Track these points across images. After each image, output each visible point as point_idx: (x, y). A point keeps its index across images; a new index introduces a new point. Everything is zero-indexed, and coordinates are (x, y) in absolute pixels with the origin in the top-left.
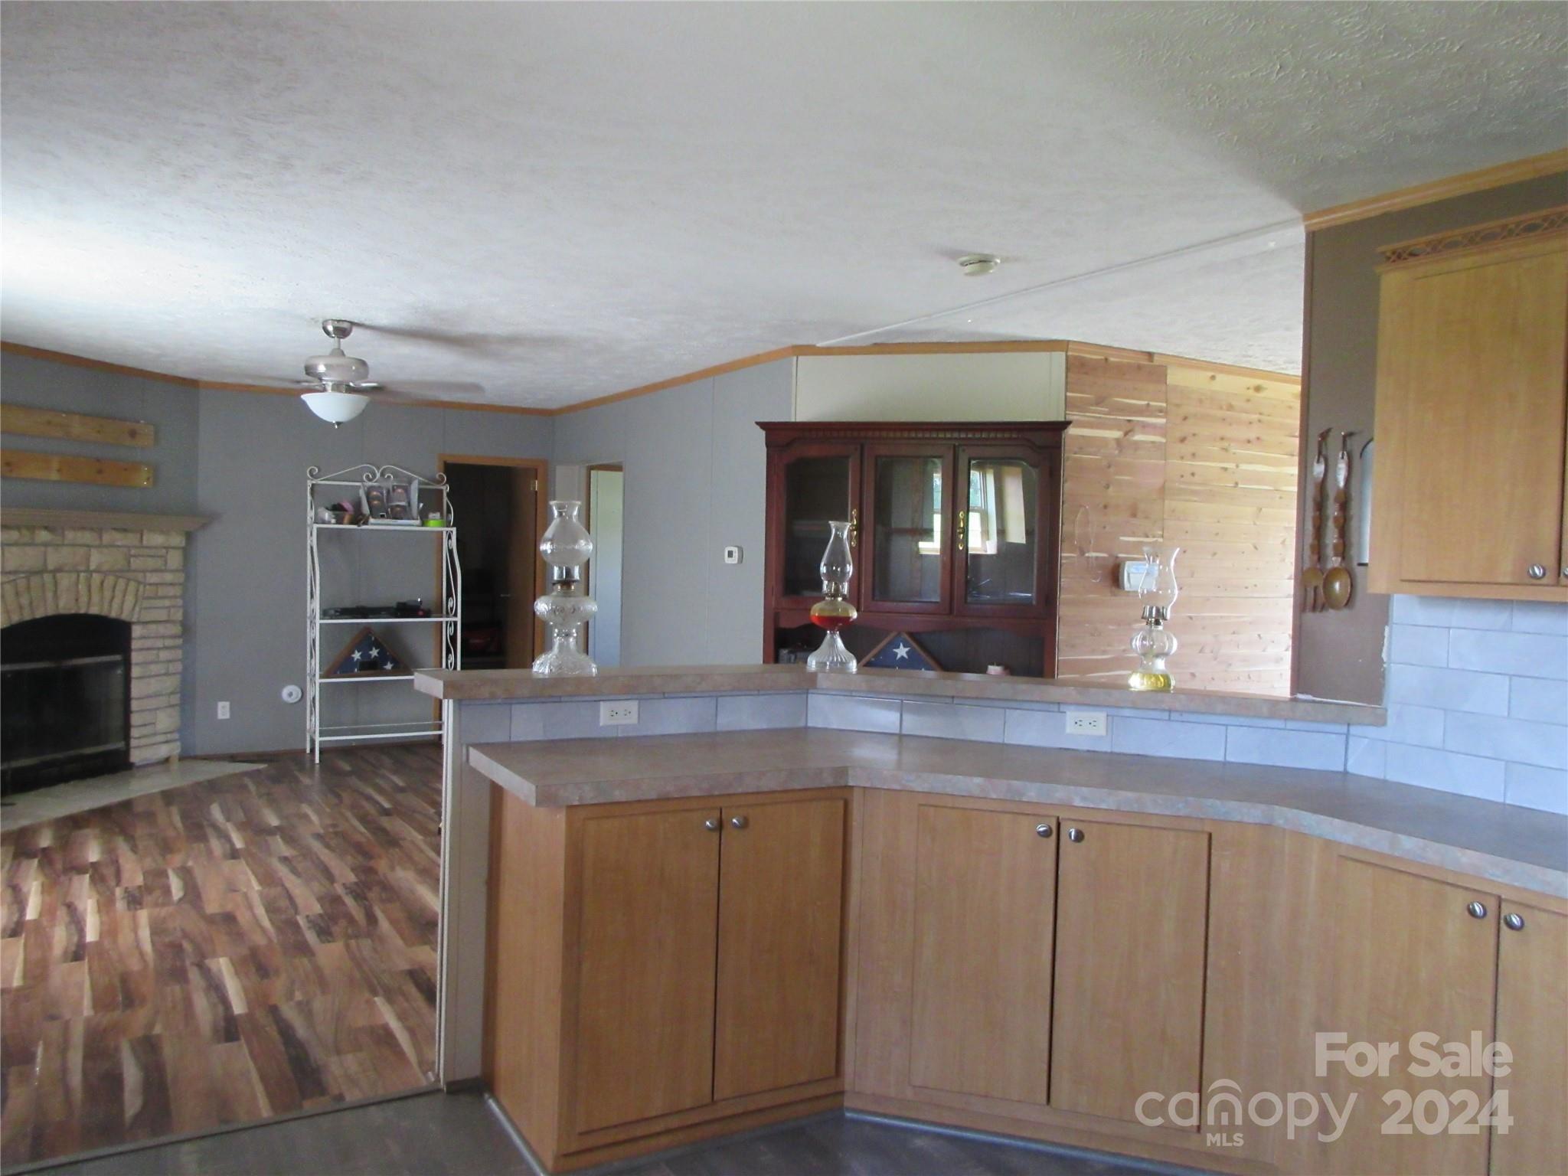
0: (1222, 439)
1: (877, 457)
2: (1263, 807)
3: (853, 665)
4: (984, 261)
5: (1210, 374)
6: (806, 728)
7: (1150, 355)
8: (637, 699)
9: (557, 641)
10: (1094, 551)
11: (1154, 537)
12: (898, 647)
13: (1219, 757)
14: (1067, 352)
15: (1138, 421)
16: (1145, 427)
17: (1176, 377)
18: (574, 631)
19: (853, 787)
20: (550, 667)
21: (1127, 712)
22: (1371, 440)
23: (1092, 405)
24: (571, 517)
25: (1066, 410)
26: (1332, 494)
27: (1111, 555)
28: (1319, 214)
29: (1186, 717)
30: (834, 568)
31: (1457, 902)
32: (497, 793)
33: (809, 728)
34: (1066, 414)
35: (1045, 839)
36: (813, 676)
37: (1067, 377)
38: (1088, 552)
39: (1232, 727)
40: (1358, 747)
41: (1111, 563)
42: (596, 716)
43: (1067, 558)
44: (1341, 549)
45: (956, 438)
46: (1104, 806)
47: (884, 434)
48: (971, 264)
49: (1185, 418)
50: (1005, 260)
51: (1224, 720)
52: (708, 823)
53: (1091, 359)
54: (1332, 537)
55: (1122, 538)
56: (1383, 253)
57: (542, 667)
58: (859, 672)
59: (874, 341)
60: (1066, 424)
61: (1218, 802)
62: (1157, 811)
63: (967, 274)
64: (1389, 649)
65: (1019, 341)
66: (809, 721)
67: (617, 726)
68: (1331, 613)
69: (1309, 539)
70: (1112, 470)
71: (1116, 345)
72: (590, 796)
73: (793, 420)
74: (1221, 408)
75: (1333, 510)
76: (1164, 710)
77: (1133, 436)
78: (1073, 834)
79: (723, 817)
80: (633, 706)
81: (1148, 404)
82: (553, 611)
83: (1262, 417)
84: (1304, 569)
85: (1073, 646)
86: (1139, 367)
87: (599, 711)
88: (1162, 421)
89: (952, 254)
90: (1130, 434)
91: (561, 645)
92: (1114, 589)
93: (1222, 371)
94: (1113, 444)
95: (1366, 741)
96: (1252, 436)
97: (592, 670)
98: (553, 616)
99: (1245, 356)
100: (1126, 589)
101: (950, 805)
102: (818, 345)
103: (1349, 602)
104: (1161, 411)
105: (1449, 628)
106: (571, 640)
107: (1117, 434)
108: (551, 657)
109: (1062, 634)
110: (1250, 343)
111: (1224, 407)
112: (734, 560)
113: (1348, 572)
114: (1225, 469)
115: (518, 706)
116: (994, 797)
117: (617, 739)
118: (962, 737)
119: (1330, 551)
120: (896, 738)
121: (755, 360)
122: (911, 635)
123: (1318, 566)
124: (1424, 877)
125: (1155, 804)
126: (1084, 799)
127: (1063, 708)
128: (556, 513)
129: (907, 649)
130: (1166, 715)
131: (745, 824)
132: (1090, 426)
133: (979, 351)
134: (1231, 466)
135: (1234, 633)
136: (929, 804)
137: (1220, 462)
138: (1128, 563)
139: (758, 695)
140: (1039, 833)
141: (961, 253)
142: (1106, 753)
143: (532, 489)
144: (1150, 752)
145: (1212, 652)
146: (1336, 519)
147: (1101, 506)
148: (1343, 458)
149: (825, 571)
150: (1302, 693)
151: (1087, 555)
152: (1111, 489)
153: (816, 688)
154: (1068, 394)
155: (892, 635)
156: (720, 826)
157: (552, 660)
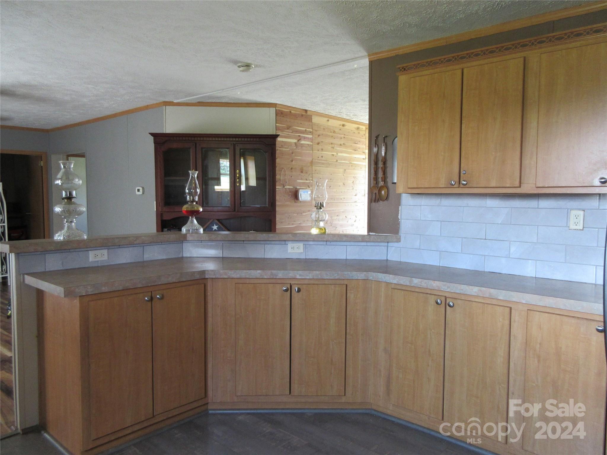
0: (332, 144)
1: (202, 148)
2: (365, 273)
3: (201, 230)
4: (248, 66)
5: (327, 119)
6: (182, 257)
7: (306, 111)
8: (107, 249)
9: (66, 225)
10: (288, 186)
11: (309, 180)
12: (214, 226)
13: (344, 257)
14: (276, 108)
15: (302, 136)
16: (305, 138)
17: (316, 120)
18: (74, 220)
19: (207, 278)
20: (63, 236)
21: (311, 243)
22: (397, 137)
23: (286, 129)
24: (70, 168)
25: (276, 131)
26: (380, 159)
27: (294, 187)
28: (373, 54)
29: (332, 243)
30: (192, 190)
31: (432, 300)
32: (40, 293)
33: (184, 257)
34: (276, 133)
35: (286, 293)
36: (185, 236)
37: (276, 118)
38: (286, 186)
39: (348, 246)
40: (391, 250)
41: (294, 190)
42: (88, 258)
43: (278, 188)
44: (384, 179)
45: (234, 141)
46: (308, 278)
47: (205, 139)
48: (242, 67)
49: (319, 136)
50: (256, 66)
51: (345, 243)
52: (146, 298)
53: (284, 111)
54: (380, 174)
55: (298, 181)
56: (399, 68)
57: (59, 237)
58: (204, 233)
59: (199, 101)
60: (277, 136)
61: (349, 273)
62: (328, 278)
63: (241, 71)
64: (401, 215)
65: (258, 103)
66: (184, 254)
67: (98, 261)
68: (381, 203)
69: (373, 176)
70: (293, 154)
71: (294, 106)
72: (90, 291)
73: (165, 132)
74: (331, 132)
75: (380, 165)
76: (324, 241)
77: (301, 141)
78: (297, 289)
79: (153, 295)
80: (105, 252)
81: (306, 130)
82: (63, 211)
83: (346, 136)
84: (371, 187)
85: (282, 222)
86: (302, 115)
87: (89, 254)
88: (310, 136)
89: (235, 62)
90: (300, 141)
91: (68, 227)
92: (296, 200)
93: (331, 118)
94: (294, 145)
95: (394, 248)
96: (342, 143)
97: (84, 237)
98: (64, 213)
99: (339, 112)
100: (300, 200)
101: (248, 283)
102: (174, 102)
103: (387, 198)
104: (310, 133)
105: (421, 206)
106: (73, 224)
107: (295, 141)
108: (64, 232)
109: (278, 217)
110: (342, 107)
111: (332, 132)
112: (141, 193)
113: (386, 186)
114: (333, 155)
115: (48, 255)
116: (266, 277)
117: (98, 267)
118: (248, 257)
119: (380, 180)
120: (222, 259)
121: (147, 107)
122: (218, 220)
123: (376, 186)
124: (421, 293)
125: (326, 275)
126: (300, 275)
127: (287, 242)
128: (62, 166)
129: (217, 226)
130: (325, 243)
131: (162, 298)
132: (285, 137)
133: (242, 107)
134: (335, 154)
135: (337, 216)
136: (240, 282)
137: (331, 152)
138: (300, 190)
139: (162, 244)
140: (284, 290)
141: (240, 62)
142: (303, 259)
143: (39, 165)
144: (319, 257)
145: (330, 223)
146: (382, 168)
147: (290, 168)
148: (384, 145)
149: (188, 192)
150: (371, 232)
151: (285, 187)
152: (293, 162)
153: (187, 240)
154: (277, 124)
155: (211, 221)
156: (151, 299)
157: (65, 233)
